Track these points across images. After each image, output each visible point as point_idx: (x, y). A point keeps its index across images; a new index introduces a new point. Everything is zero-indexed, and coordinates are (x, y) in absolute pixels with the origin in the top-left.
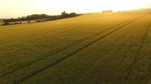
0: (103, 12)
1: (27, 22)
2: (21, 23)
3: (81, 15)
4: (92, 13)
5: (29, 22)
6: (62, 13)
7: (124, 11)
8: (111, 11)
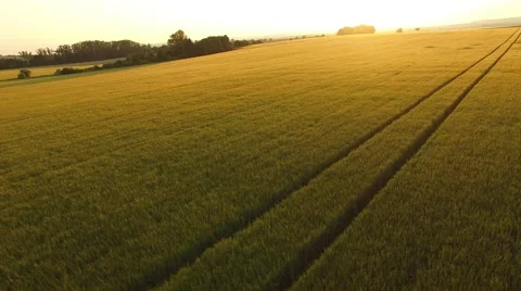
0: (341, 32)
1: (16, 72)
3: (254, 42)
4: (304, 37)
5: (20, 77)
6: (173, 36)
7: (417, 29)
8: (372, 30)
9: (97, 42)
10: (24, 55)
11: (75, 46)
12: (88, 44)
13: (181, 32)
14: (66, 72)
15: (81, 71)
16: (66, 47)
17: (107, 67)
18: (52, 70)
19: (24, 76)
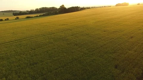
9: (46, 7)
10: (27, 11)
11: (40, 9)
12: (43, 8)
13: (63, 5)
14: (28, 17)
16: (38, 9)
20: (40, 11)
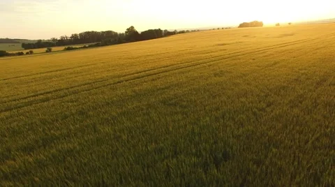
0: (241, 26)
1: (45, 49)
2: (31, 52)
6: (128, 29)
7: (290, 24)
9: (93, 32)
10: (54, 40)
11: (80, 34)
12: (88, 33)
13: (132, 27)
14: (69, 49)
15: (77, 48)
16: (76, 35)
17: (90, 47)
18: (62, 48)
19: (49, 51)
20: (81, 39)
